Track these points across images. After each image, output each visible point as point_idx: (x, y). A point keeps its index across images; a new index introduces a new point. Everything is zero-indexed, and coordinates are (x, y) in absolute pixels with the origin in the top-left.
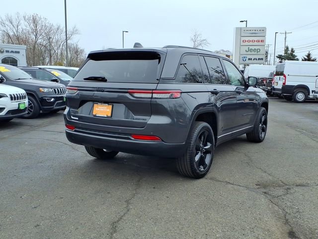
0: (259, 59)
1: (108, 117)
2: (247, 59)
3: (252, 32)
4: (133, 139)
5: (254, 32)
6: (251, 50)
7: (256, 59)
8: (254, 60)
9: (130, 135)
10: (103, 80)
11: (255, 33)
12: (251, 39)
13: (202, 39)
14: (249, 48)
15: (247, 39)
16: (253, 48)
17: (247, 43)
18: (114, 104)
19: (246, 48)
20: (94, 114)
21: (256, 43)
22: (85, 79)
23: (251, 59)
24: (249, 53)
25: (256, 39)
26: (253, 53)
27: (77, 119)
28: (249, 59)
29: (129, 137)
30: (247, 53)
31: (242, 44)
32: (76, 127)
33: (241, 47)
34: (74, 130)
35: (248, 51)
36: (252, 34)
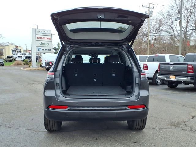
0: (48, 50)
2: (41, 49)
4: (129, 109)
5: (44, 32)
6: (43, 44)
7: (47, 50)
8: (45, 50)
9: (127, 106)
11: (45, 33)
12: (42, 36)
15: (40, 36)
16: (44, 42)
17: (40, 39)
19: (40, 42)
21: (46, 40)
23: (44, 50)
24: (42, 45)
25: (46, 37)
26: (44, 46)
28: (42, 50)
29: (126, 108)
30: (40, 46)
31: (37, 39)
32: (69, 106)
33: (37, 41)
34: (66, 109)
35: (41, 45)
36: (43, 33)
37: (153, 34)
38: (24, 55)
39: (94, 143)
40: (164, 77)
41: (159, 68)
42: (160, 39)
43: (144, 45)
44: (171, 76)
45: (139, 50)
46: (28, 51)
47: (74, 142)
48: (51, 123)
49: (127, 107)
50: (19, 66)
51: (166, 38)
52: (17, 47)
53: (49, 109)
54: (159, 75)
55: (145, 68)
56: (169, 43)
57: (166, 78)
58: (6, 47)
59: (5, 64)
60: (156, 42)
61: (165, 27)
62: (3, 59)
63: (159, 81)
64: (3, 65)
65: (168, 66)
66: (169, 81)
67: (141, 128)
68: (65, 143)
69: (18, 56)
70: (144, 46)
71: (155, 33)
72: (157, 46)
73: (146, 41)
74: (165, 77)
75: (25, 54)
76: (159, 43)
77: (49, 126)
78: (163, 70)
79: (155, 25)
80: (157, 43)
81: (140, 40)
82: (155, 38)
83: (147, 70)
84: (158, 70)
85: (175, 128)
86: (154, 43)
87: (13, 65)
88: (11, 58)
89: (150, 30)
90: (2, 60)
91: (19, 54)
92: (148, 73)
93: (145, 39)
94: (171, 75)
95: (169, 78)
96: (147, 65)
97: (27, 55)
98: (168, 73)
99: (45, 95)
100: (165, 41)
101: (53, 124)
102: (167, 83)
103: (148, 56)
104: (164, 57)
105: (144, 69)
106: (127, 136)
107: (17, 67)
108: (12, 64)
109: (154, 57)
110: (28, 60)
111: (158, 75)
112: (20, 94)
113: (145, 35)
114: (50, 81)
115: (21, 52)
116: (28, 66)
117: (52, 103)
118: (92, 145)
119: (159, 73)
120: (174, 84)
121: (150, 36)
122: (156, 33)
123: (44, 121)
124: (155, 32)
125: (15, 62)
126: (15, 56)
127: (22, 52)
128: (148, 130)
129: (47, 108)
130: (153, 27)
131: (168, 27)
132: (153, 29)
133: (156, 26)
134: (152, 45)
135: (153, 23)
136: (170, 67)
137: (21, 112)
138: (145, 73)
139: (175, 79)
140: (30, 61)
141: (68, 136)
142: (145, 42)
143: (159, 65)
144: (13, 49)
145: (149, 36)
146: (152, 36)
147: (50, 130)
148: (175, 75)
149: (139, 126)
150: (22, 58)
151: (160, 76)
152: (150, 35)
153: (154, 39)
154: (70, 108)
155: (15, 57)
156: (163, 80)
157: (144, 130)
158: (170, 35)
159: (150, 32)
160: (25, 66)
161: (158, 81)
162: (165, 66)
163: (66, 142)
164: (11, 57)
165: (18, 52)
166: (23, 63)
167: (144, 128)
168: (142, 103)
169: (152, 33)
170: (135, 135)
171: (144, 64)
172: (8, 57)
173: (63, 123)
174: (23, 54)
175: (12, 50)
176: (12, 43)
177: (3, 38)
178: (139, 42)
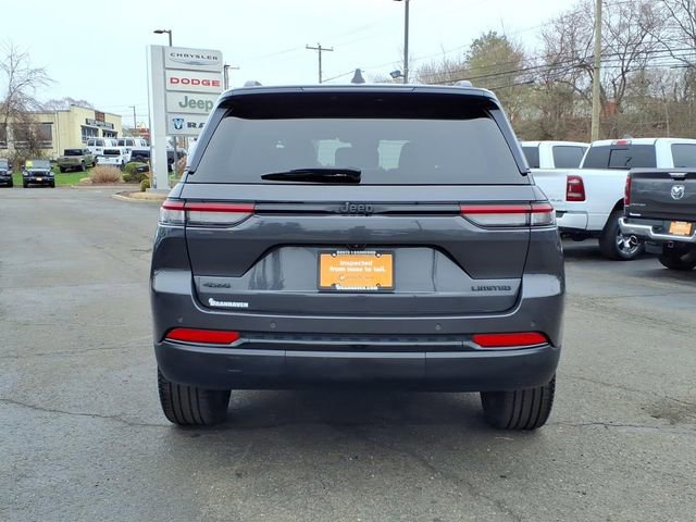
1: (382, 291)
2: (185, 125)
3: (190, 59)
4: (479, 347)
5: (194, 59)
6: (191, 104)
9: (469, 335)
10: (351, 178)
11: (197, 64)
12: (190, 75)
13: (32, 67)
14: (186, 98)
15: (181, 75)
16: (196, 98)
17: (180, 86)
18: (399, 251)
19: (181, 98)
20: (325, 283)
21: (201, 88)
22: (264, 177)
23: (194, 125)
24: (188, 109)
25: (201, 77)
26: (197, 110)
27: (246, 305)
28: (189, 125)
29: (466, 343)
30: (183, 110)
31: (170, 86)
32: (243, 333)
33: (168, 94)
34: (233, 344)
35: (185, 106)
36: (192, 63)
37: (616, 64)
38: (125, 147)
39: (344, 475)
40: (647, 228)
41: (628, 193)
42: (642, 81)
43: (581, 106)
44: (673, 223)
45: (561, 126)
46: (143, 131)
47: (268, 468)
48: (184, 394)
49: (468, 340)
50: (109, 187)
51: (665, 77)
52: (100, 115)
53: (169, 341)
54: (626, 221)
55: (573, 191)
56: (678, 98)
57: (656, 230)
58: (62, 116)
59: (59, 178)
60: (626, 94)
61: (663, 33)
62: (52, 161)
63: (627, 245)
64: (50, 184)
65: (665, 184)
66: (665, 243)
67: (532, 421)
68: (233, 472)
69: (103, 148)
70: (578, 110)
71: (623, 60)
72: (631, 109)
73: (589, 90)
74: (650, 228)
75: (130, 143)
76: (640, 98)
77: (177, 406)
78: (642, 201)
79: (623, 26)
80: (631, 100)
81: (566, 85)
82: (624, 78)
83: (583, 199)
84: (622, 200)
85: (672, 424)
86: (619, 98)
87: (85, 184)
88: (80, 159)
89: (604, 45)
90: (48, 165)
91: (109, 143)
92: (585, 212)
93: (584, 82)
94: (675, 220)
95: (665, 231)
96: (581, 181)
97: (138, 144)
98: (663, 211)
99: (153, 290)
100: (663, 88)
101: (194, 399)
102: (659, 250)
103: (588, 145)
104: (652, 149)
105: (570, 195)
106: (477, 450)
107: (100, 190)
108: (84, 178)
109: (612, 149)
110: (141, 165)
111: (621, 219)
112: (96, 287)
113: (584, 66)
114: (172, 235)
115: (114, 134)
116: (138, 187)
117: (180, 320)
118: (332, 482)
119: (629, 210)
120: (684, 257)
121: (602, 71)
122: (628, 57)
123: (160, 386)
124: (624, 54)
125: (92, 172)
126: (91, 149)
127: (120, 136)
128: (560, 430)
129: (163, 339)
130: (616, 36)
131: (678, 32)
132: (615, 42)
133: (627, 31)
134: (611, 108)
135: (615, 21)
136: (669, 187)
137: (90, 353)
138: (549, 207)
139: (690, 235)
140: (146, 169)
141: (250, 446)
142: (584, 95)
143: (629, 181)
144: (85, 124)
145: (598, 68)
146: (611, 71)
147: (181, 420)
148: (688, 221)
149: (525, 415)
150: (120, 158)
151: (633, 222)
152: (603, 64)
153: (618, 81)
154: (246, 340)
155: (95, 152)
156: (641, 239)
157: (545, 430)
158: (681, 63)
159: (603, 55)
160: (130, 187)
161: (622, 245)
162: (653, 185)
163: (235, 468)
164: (80, 153)
165: (104, 135)
166: (121, 175)
167: (543, 423)
168: (533, 325)
169: (612, 58)
170: (508, 449)
171: (570, 178)
172: (67, 152)
173: (237, 397)
174: (121, 144)
175: (83, 128)
176: (86, 103)
177: (49, 82)
178: (561, 94)
